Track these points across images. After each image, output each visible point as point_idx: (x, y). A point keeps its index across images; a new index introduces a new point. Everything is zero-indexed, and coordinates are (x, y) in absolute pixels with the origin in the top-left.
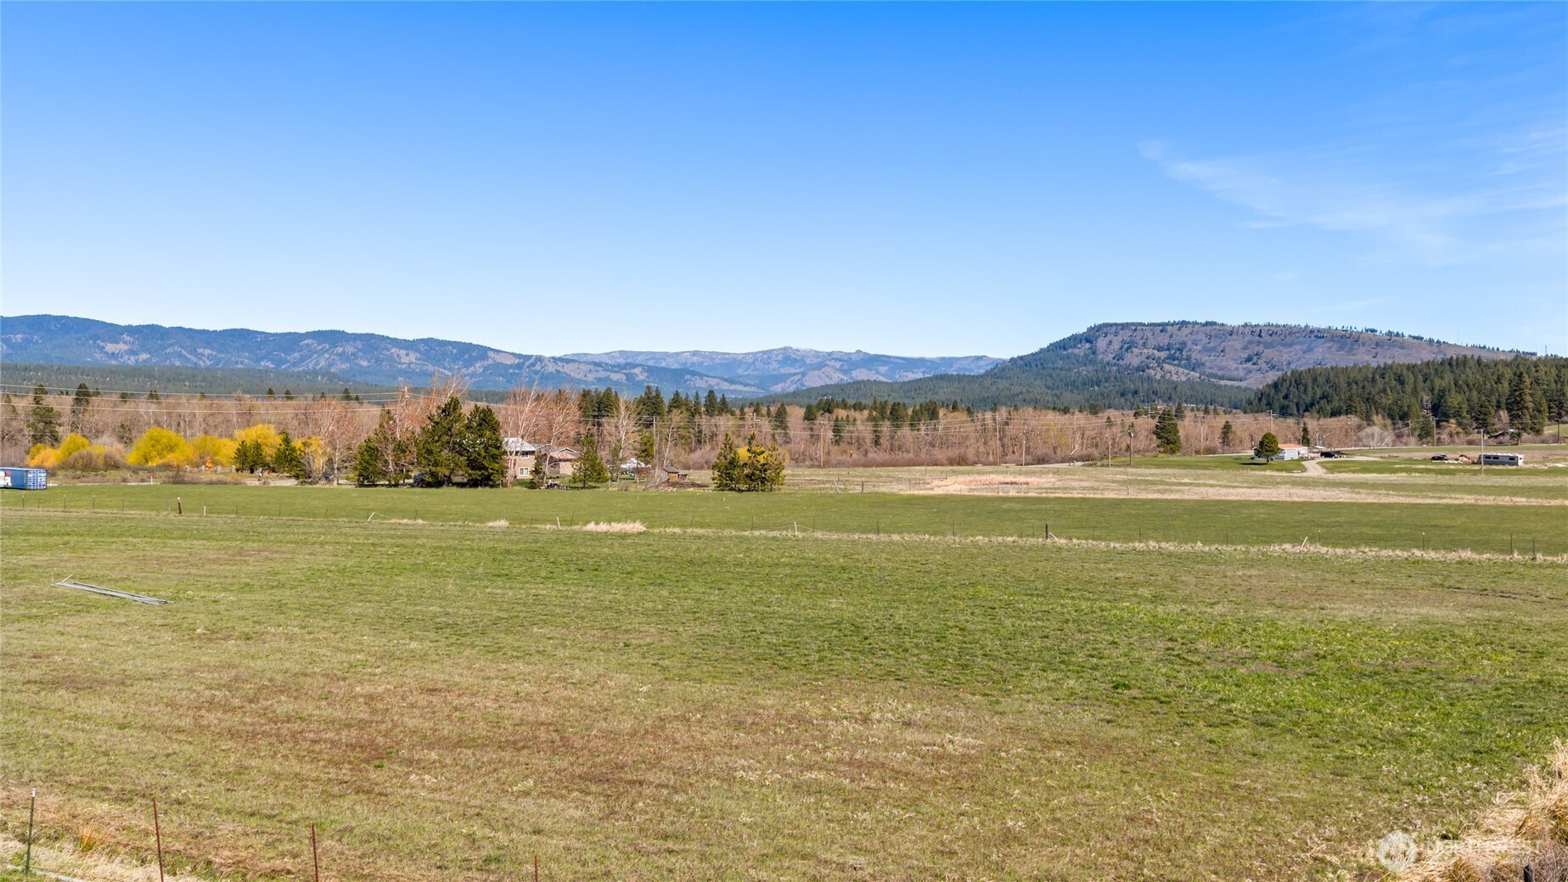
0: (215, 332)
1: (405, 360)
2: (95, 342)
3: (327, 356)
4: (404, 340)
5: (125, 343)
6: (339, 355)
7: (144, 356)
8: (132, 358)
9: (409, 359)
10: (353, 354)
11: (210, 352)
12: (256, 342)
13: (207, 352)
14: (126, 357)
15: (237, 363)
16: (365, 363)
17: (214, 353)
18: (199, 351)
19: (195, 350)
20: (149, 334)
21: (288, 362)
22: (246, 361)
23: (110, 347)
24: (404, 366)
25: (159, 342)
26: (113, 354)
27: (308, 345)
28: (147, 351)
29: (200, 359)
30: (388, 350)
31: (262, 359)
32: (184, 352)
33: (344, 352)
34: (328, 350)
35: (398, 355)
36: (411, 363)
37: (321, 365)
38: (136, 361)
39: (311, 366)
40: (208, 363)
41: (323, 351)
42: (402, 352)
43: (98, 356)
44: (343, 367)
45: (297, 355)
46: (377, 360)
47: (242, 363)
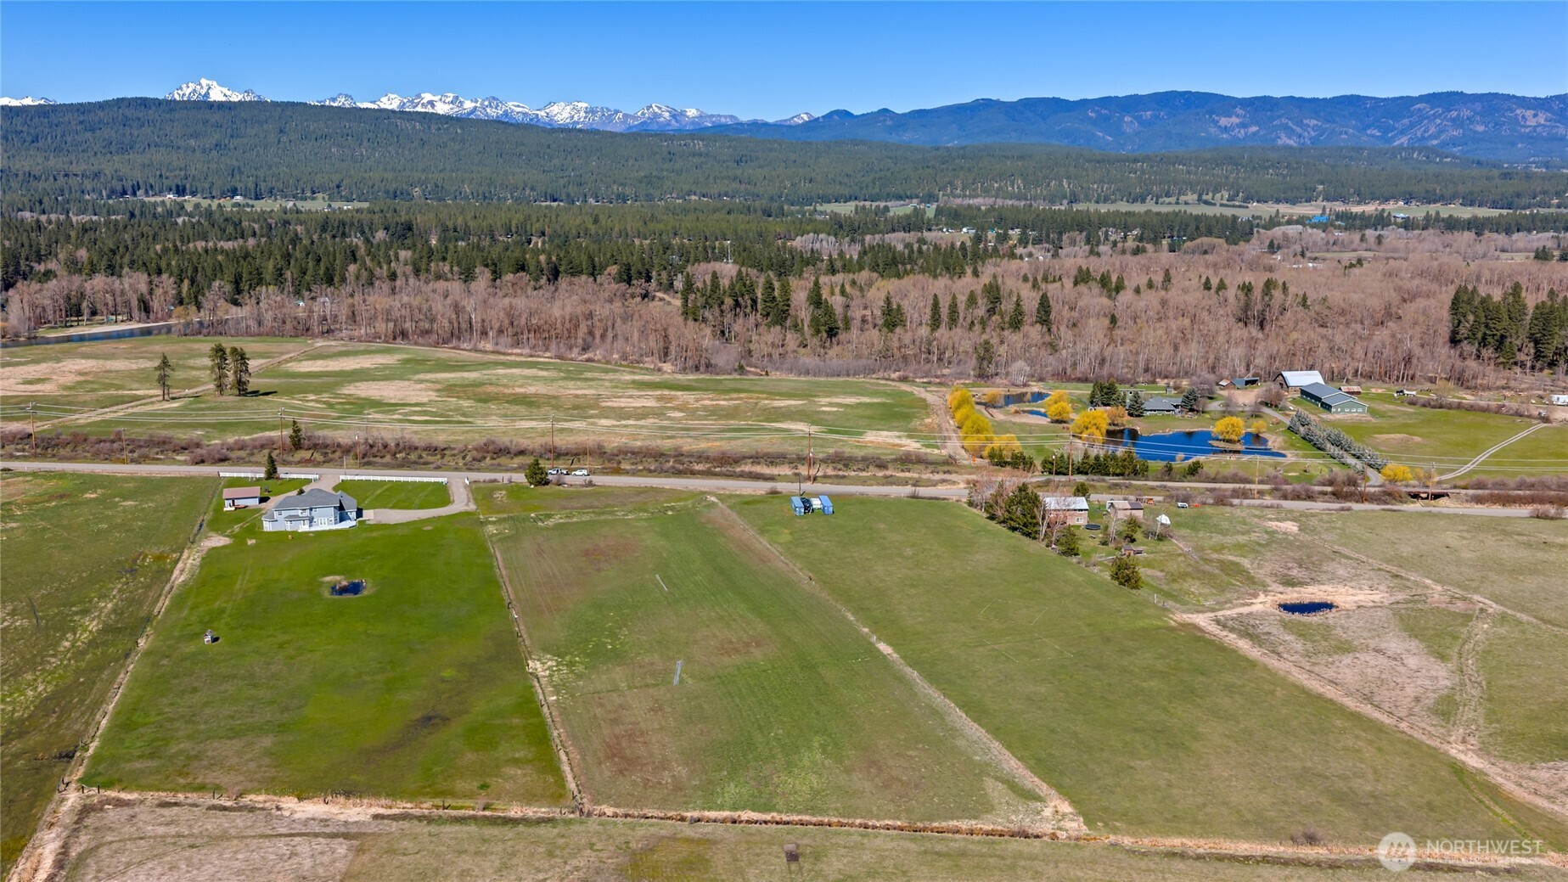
0: (1325, 99)
1: (1532, 122)
2: (1211, 117)
3: (1438, 121)
4: (1535, 99)
5: (1237, 116)
6: (1453, 120)
7: (1254, 129)
8: (1242, 131)
9: (1535, 120)
10: (1468, 119)
11: (1315, 122)
12: (1366, 108)
13: (1314, 122)
14: (1237, 130)
15: (1341, 133)
16: (1481, 128)
17: (1320, 124)
18: (1305, 122)
19: (1302, 122)
20: (1261, 107)
21: (1396, 129)
22: (1351, 131)
23: (1224, 121)
24: (1528, 130)
25: (1269, 113)
26: (1226, 127)
27: (1419, 110)
28: (1257, 123)
29: (1306, 130)
30: (1512, 111)
31: (1369, 127)
32: (1290, 124)
33: (1458, 116)
34: (1440, 115)
35: (1523, 117)
36: (1539, 125)
37: (1430, 132)
38: (1246, 134)
39: (1419, 134)
40: (1313, 134)
41: (1435, 116)
42: (1529, 113)
43: (1213, 130)
44: (1455, 133)
45: (1406, 121)
46: (1496, 124)
47: (1346, 133)
